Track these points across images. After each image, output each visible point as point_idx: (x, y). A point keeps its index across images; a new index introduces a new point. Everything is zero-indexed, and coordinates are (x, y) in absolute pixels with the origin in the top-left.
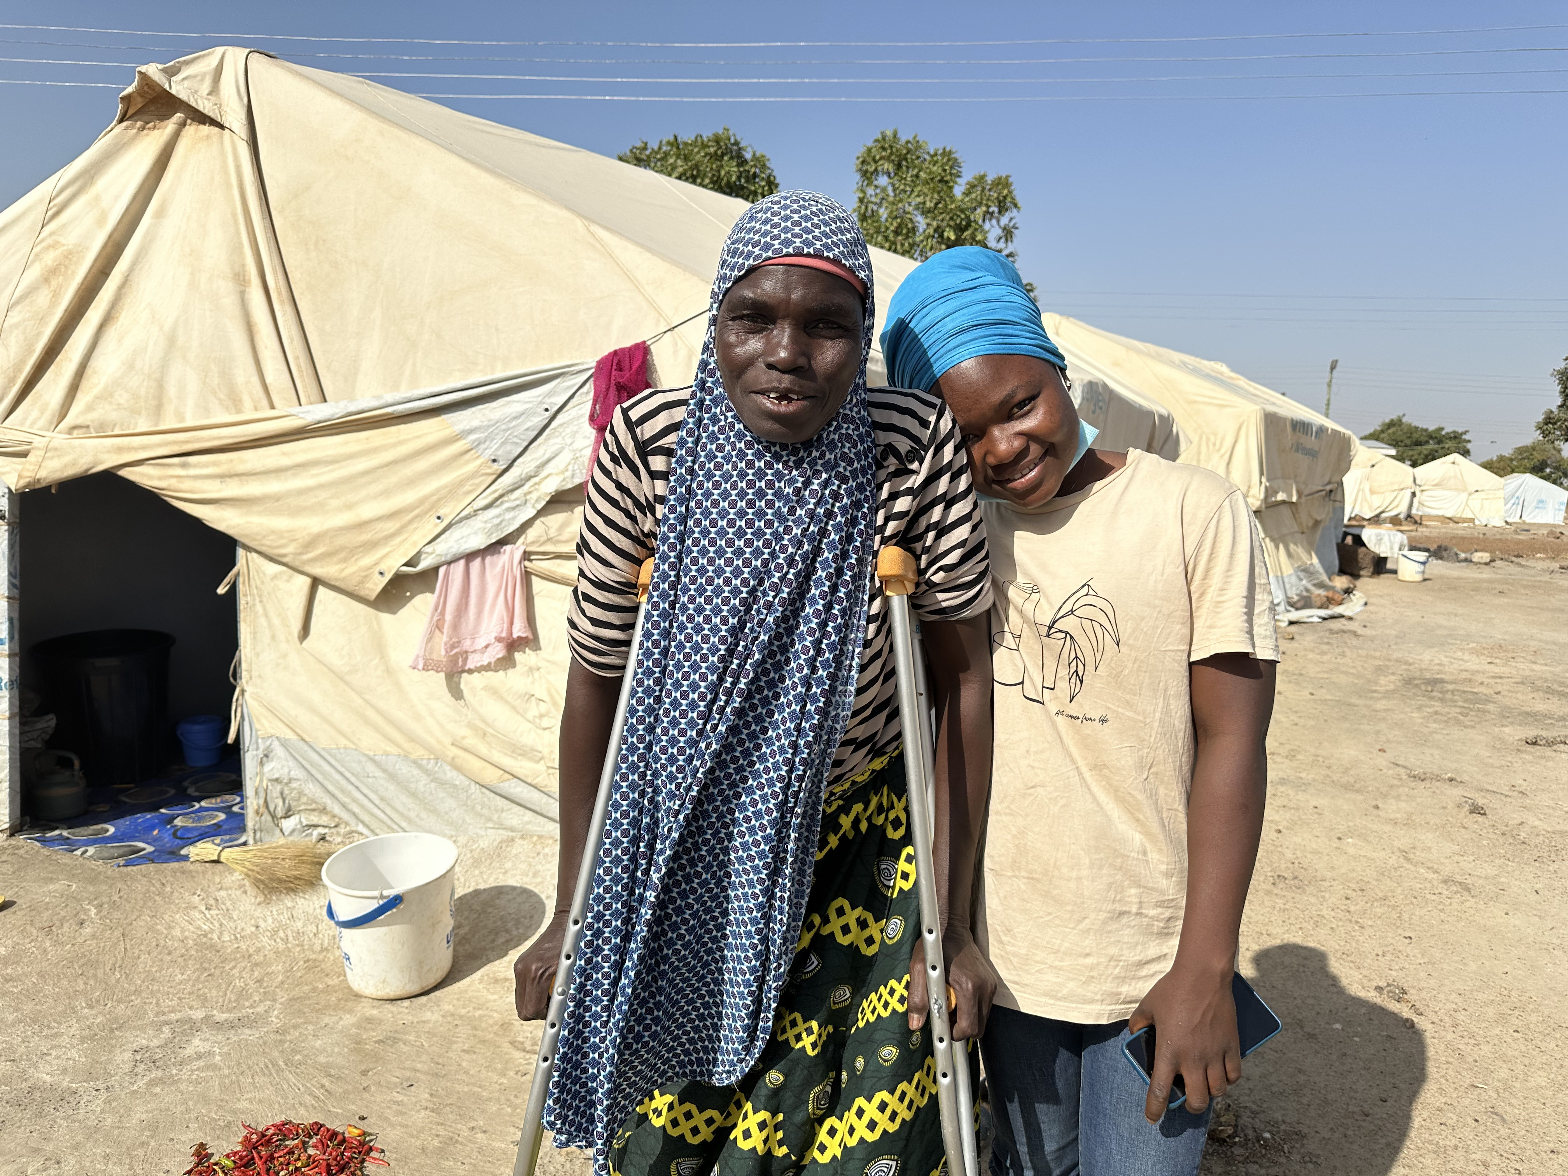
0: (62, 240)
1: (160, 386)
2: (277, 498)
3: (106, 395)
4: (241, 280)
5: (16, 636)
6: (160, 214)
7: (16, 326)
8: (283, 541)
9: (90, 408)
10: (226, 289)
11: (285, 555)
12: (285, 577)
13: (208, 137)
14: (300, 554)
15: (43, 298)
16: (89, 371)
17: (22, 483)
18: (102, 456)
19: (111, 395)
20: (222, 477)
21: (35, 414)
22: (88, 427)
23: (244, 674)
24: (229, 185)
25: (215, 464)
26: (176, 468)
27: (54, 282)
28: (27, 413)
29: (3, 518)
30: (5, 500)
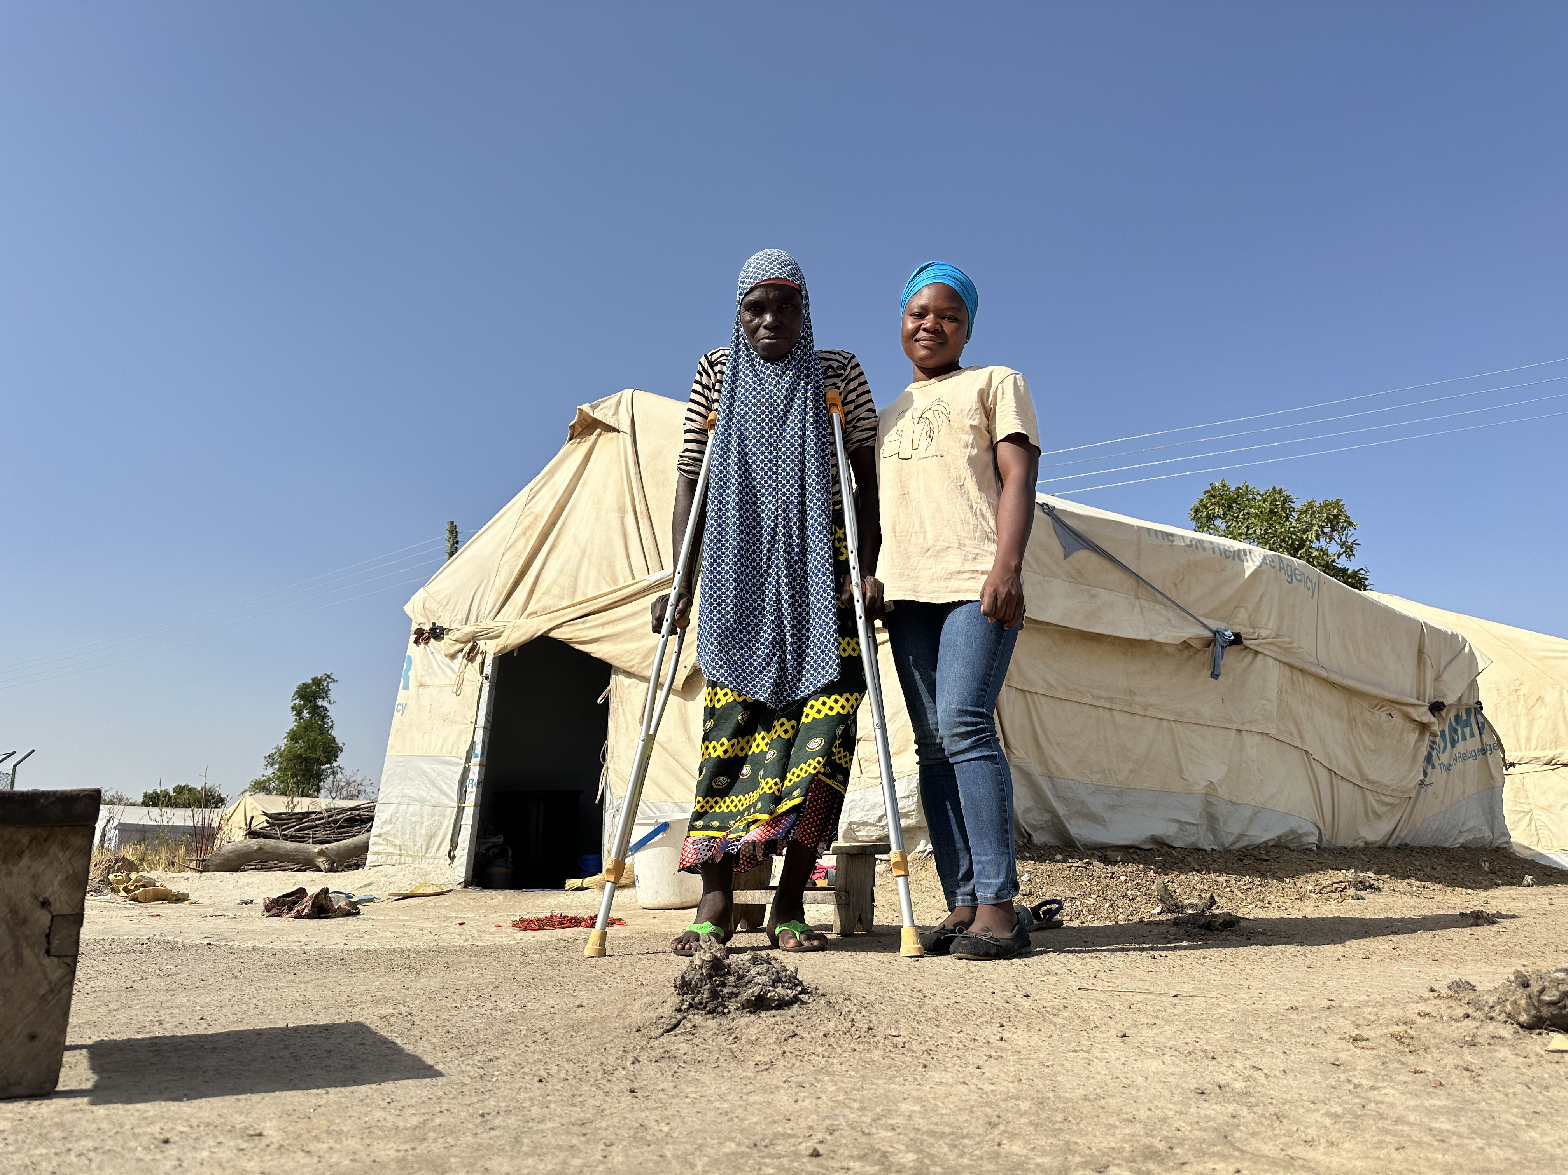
0: (534, 510)
1: (576, 580)
2: (631, 630)
3: (548, 591)
4: (622, 511)
5: (485, 753)
6: (584, 485)
7: (506, 562)
8: (633, 656)
9: (539, 601)
10: (614, 517)
11: (633, 668)
12: (634, 685)
13: (612, 438)
14: (641, 663)
15: (521, 544)
16: (540, 580)
17: (498, 649)
18: (541, 626)
19: (550, 590)
20: (603, 625)
21: (511, 610)
22: (536, 613)
23: (609, 756)
24: (620, 461)
25: (601, 618)
26: (580, 624)
27: (528, 534)
28: (507, 612)
29: (487, 678)
30: (490, 668)
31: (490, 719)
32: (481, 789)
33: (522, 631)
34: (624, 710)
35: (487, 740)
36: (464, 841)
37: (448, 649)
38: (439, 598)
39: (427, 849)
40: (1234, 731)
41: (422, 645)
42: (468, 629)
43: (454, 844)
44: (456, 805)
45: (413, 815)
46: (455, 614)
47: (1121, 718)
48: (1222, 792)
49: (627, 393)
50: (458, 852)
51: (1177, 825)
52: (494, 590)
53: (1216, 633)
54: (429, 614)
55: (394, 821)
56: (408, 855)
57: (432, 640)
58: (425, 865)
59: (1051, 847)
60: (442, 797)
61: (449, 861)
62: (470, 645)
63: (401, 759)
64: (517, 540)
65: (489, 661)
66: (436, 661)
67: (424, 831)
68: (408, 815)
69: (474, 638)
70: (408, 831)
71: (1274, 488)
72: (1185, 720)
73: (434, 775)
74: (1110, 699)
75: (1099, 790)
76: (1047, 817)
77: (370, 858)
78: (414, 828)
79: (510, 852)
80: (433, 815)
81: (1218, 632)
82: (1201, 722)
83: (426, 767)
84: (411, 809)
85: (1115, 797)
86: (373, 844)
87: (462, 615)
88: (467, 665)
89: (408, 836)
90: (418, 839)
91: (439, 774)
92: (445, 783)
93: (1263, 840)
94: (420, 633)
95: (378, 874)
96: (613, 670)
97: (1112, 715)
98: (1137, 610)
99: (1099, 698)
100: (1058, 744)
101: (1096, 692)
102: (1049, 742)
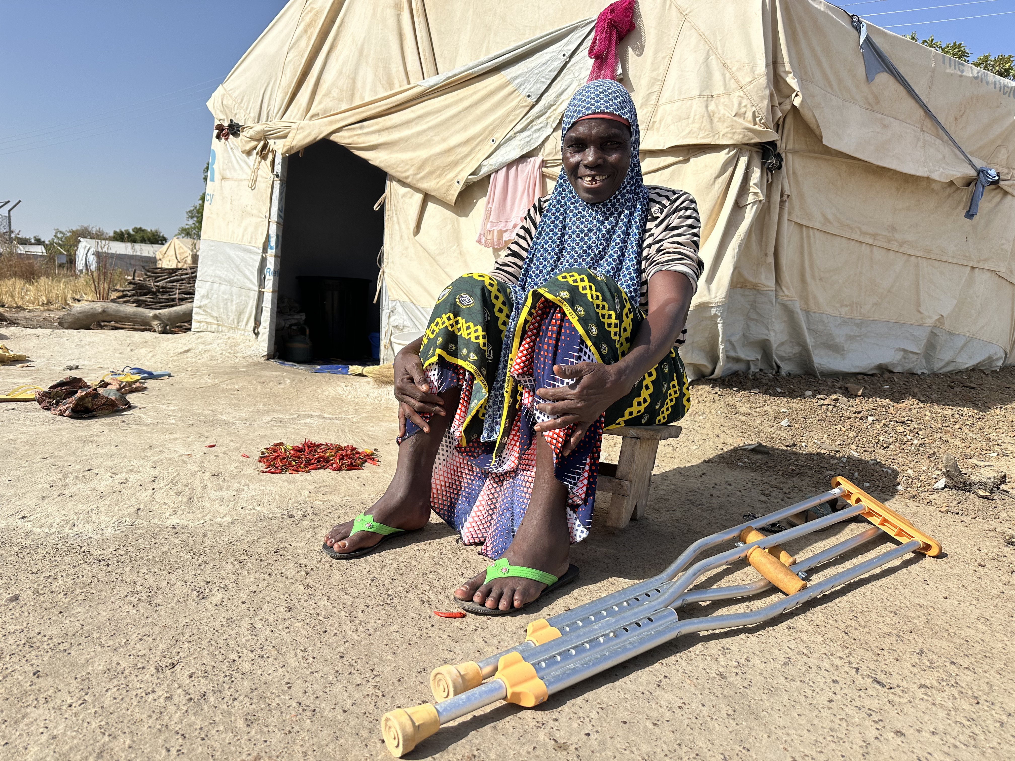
0: (315, 6)
1: (354, 82)
2: (406, 139)
3: (328, 94)
4: (398, 7)
5: (280, 246)
7: (290, 61)
8: (407, 167)
9: (320, 103)
10: (390, 13)
11: (407, 177)
12: (409, 195)
14: (416, 174)
15: (302, 43)
16: (322, 81)
17: (286, 149)
18: (323, 128)
19: (330, 92)
20: (379, 131)
21: (296, 111)
22: (318, 115)
23: (385, 260)
25: (377, 124)
26: (357, 130)
27: (309, 32)
28: (292, 112)
29: (277, 176)
30: (280, 166)
31: (282, 215)
32: (277, 278)
33: (306, 133)
34: (398, 219)
35: (280, 234)
36: (265, 321)
37: (244, 146)
38: (235, 95)
39: (238, 323)
40: (969, 268)
41: (223, 140)
42: (259, 127)
43: (257, 323)
44: (257, 289)
45: (224, 293)
46: (248, 111)
47: (878, 254)
48: (947, 324)
50: (260, 329)
51: (902, 353)
52: (281, 90)
53: (980, 172)
54: (227, 111)
55: (210, 296)
56: (223, 326)
57: (231, 136)
58: (238, 336)
59: (795, 376)
60: (246, 281)
61: (254, 336)
62: (262, 143)
63: (212, 244)
64: (300, 38)
65: (278, 160)
66: (235, 156)
67: (234, 308)
68: (220, 293)
69: (264, 137)
70: (222, 306)
71: (955, 42)
72: (932, 256)
73: (238, 261)
74: (875, 236)
75: (845, 322)
76: (797, 349)
77: (194, 325)
78: (226, 304)
79: (308, 331)
80: (240, 296)
81: (982, 171)
82: (945, 259)
83: (232, 253)
84: (223, 288)
85: (855, 328)
86: (196, 314)
87: (254, 114)
88: (260, 162)
89: (222, 310)
90: (230, 314)
91: (242, 261)
92: (247, 268)
93: (966, 366)
94: (220, 128)
95: (199, 340)
96: (388, 177)
97: (871, 251)
98: (921, 143)
99: (865, 234)
100: (821, 279)
101: (864, 228)
102: (813, 277)
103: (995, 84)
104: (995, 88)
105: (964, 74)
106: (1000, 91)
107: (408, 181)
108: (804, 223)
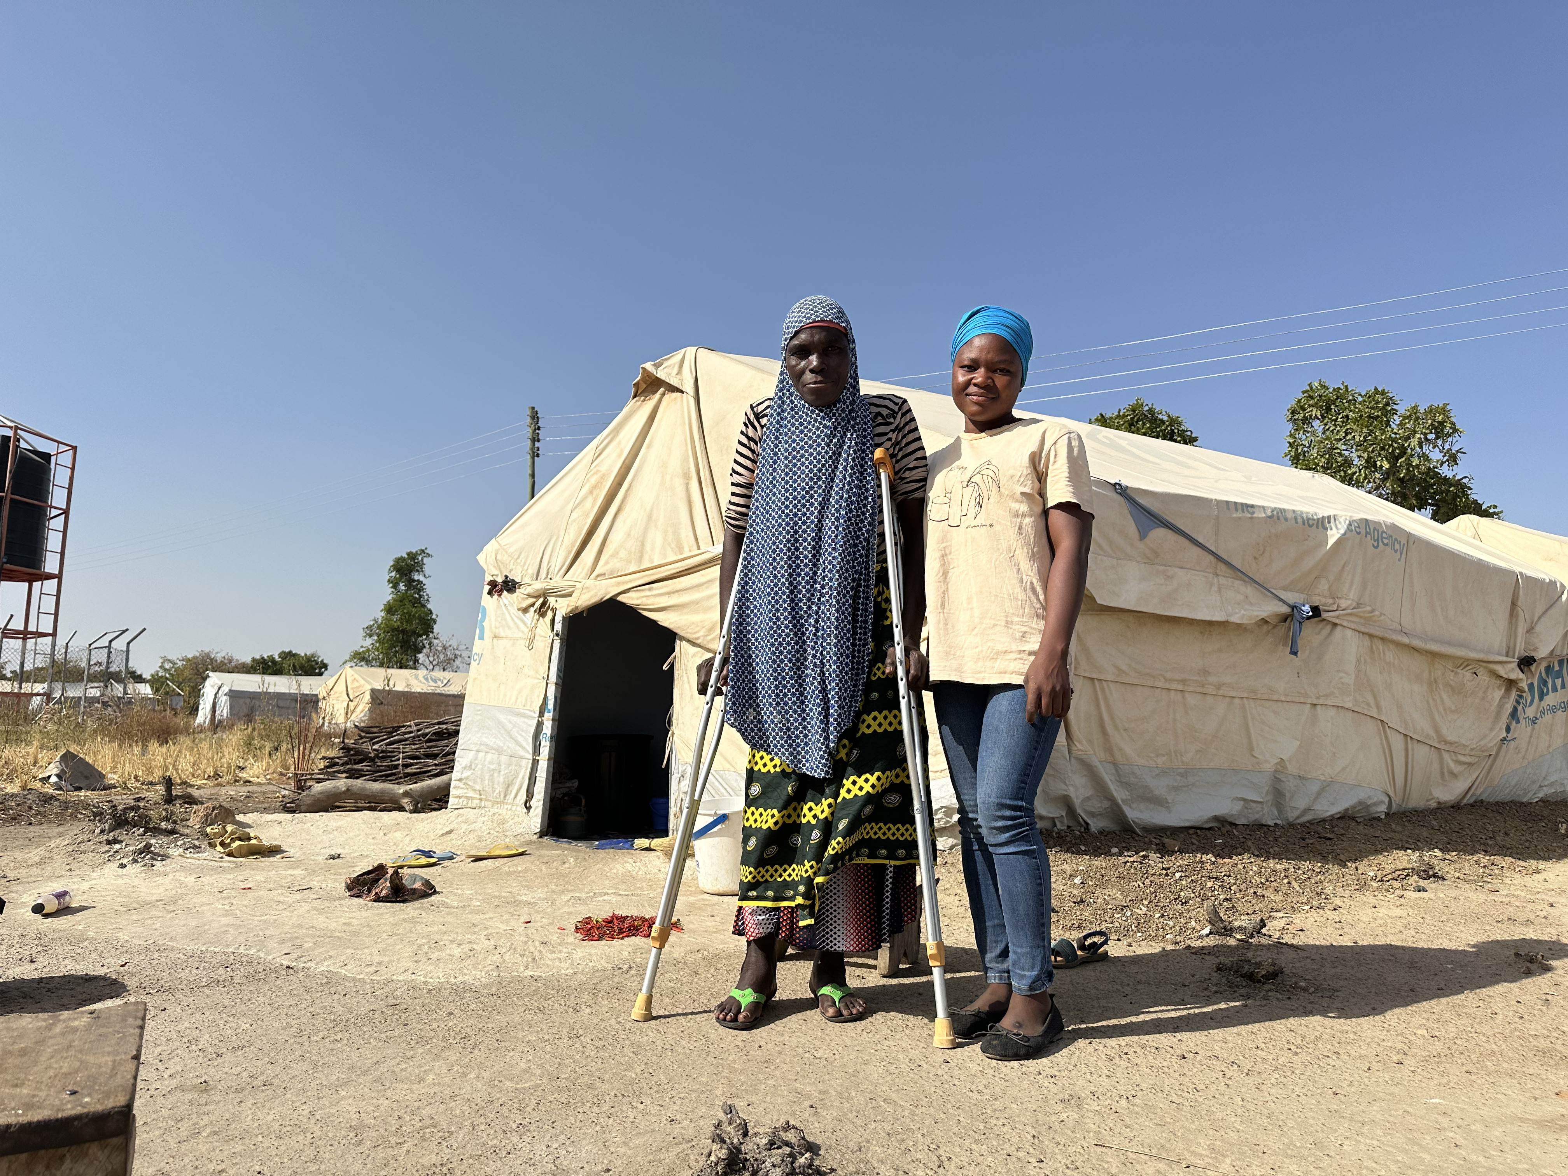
0: (600, 469)
1: (643, 545)
2: (696, 602)
3: (614, 555)
4: (687, 477)
5: (557, 709)
6: (649, 447)
7: (574, 521)
8: (698, 629)
9: (607, 563)
10: (679, 483)
11: (698, 638)
12: (699, 655)
13: (676, 399)
14: (707, 635)
15: (588, 503)
16: (608, 541)
17: (569, 609)
18: (609, 589)
19: (618, 553)
20: (669, 593)
21: (579, 571)
22: (604, 574)
23: (674, 721)
24: (684, 423)
25: (666, 586)
26: (646, 591)
27: (595, 493)
28: (576, 571)
29: (557, 635)
30: (560, 625)
31: (561, 675)
32: (554, 744)
33: (592, 593)
34: (688, 678)
35: (559, 696)
36: (539, 793)
37: (520, 603)
38: (511, 550)
39: (505, 796)
40: (1309, 706)
41: (496, 596)
42: (539, 585)
43: (530, 795)
44: (530, 757)
45: (491, 763)
46: (526, 568)
47: (1191, 700)
48: (1292, 769)
49: (690, 351)
50: (533, 803)
51: (1242, 803)
52: (563, 547)
53: (1293, 607)
54: (502, 566)
55: (473, 767)
56: (487, 800)
57: (505, 593)
58: (504, 811)
59: (1109, 833)
60: (518, 748)
61: (525, 810)
62: (541, 600)
63: (479, 708)
64: (584, 499)
65: (559, 619)
66: (509, 613)
67: (501, 779)
68: (486, 763)
69: (544, 595)
70: (487, 778)
71: (1376, 389)
72: (1259, 696)
73: (510, 726)
74: (1184, 682)
75: (1164, 772)
76: (1106, 804)
77: (452, 801)
78: (492, 775)
79: (583, 801)
80: (509, 765)
81: (1296, 607)
82: (1275, 697)
83: (502, 717)
84: (489, 757)
85: (1179, 778)
86: (454, 788)
87: (533, 570)
88: (538, 620)
89: (486, 782)
90: (496, 786)
91: (514, 726)
92: (520, 735)
93: (1329, 814)
94: (493, 584)
95: (460, 819)
96: (677, 637)
97: (1183, 697)
98: (1215, 588)
99: (1171, 680)
100: (1125, 730)
101: (1169, 675)
102: (1116, 728)
103: (1296, 518)
104: (1297, 523)
105: (1255, 515)
106: (1304, 524)
107: (698, 642)
108: (1094, 676)
